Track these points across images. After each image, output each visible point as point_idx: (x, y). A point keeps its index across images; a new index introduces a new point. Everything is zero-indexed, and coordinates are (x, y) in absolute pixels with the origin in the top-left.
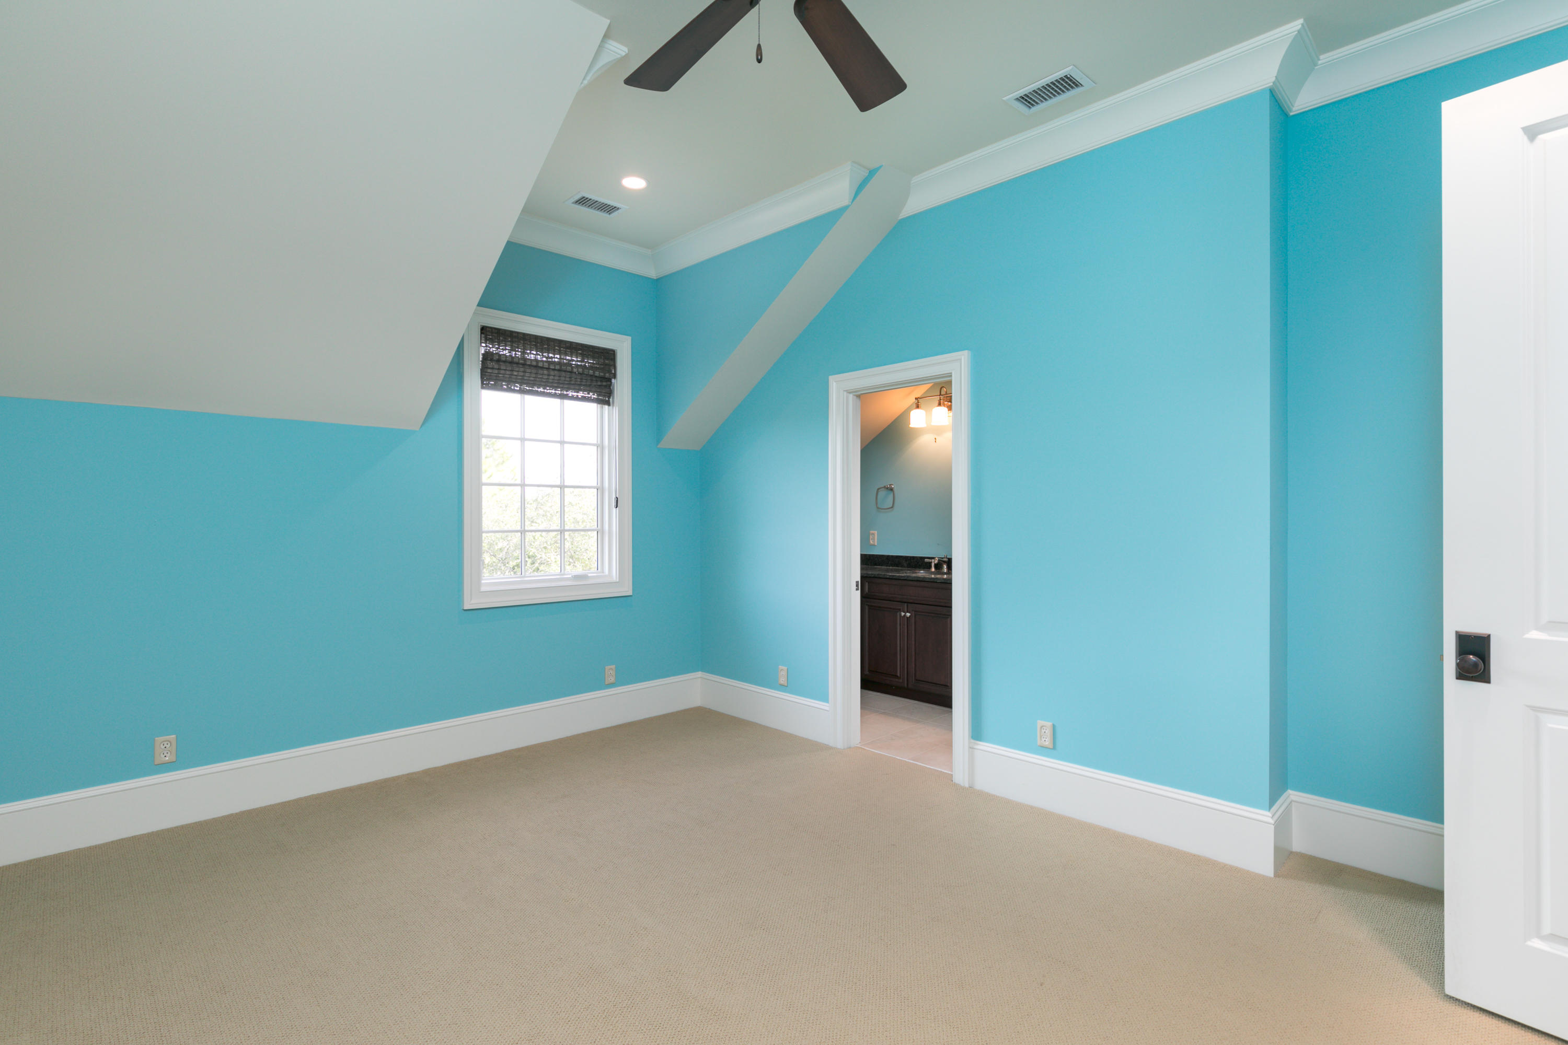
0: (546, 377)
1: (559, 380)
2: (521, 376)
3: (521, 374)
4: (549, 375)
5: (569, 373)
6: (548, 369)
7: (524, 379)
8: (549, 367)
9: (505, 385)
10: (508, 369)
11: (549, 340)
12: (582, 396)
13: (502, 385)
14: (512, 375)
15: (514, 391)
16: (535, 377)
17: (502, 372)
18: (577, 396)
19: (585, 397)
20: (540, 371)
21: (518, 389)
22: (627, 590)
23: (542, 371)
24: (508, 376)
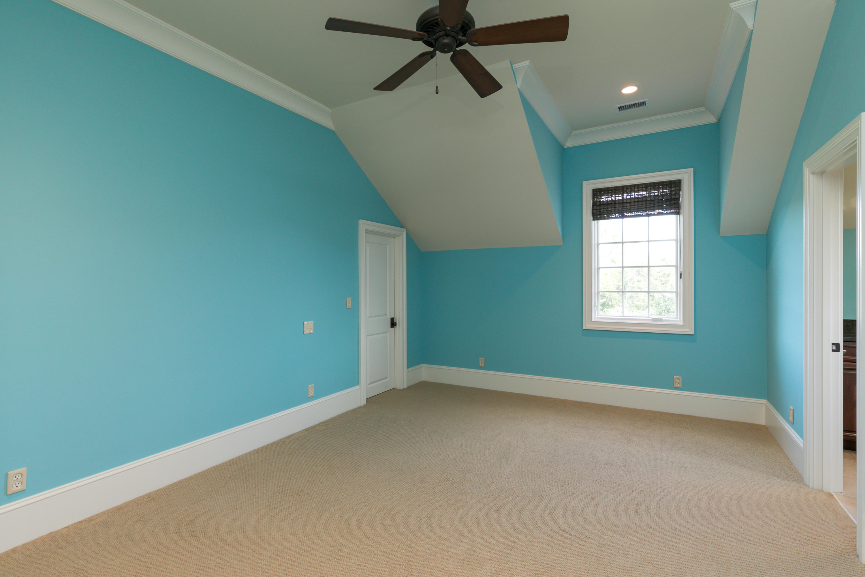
0: (629, 207)
1: (638, 207)
2: (613, 210)
3: (613, 209)
4: (631, 206)
5: (645, 202)
6: (630, 202)
7: (615, 211)
8: (638, 200)
9: (606, 216)
10: (605, 208)
11: (631, 186)
12: (657, 213)
13: (605, 217)
14: (608, 210)
15: (612, 218)
16: (622, 209)
17: (602, 210)
18: (654, 213)
19: (660, 213)
20: (625, 205)
21: (614, 216)
22: (690, 330)
23: (626, 205)
24: (606, 211)
